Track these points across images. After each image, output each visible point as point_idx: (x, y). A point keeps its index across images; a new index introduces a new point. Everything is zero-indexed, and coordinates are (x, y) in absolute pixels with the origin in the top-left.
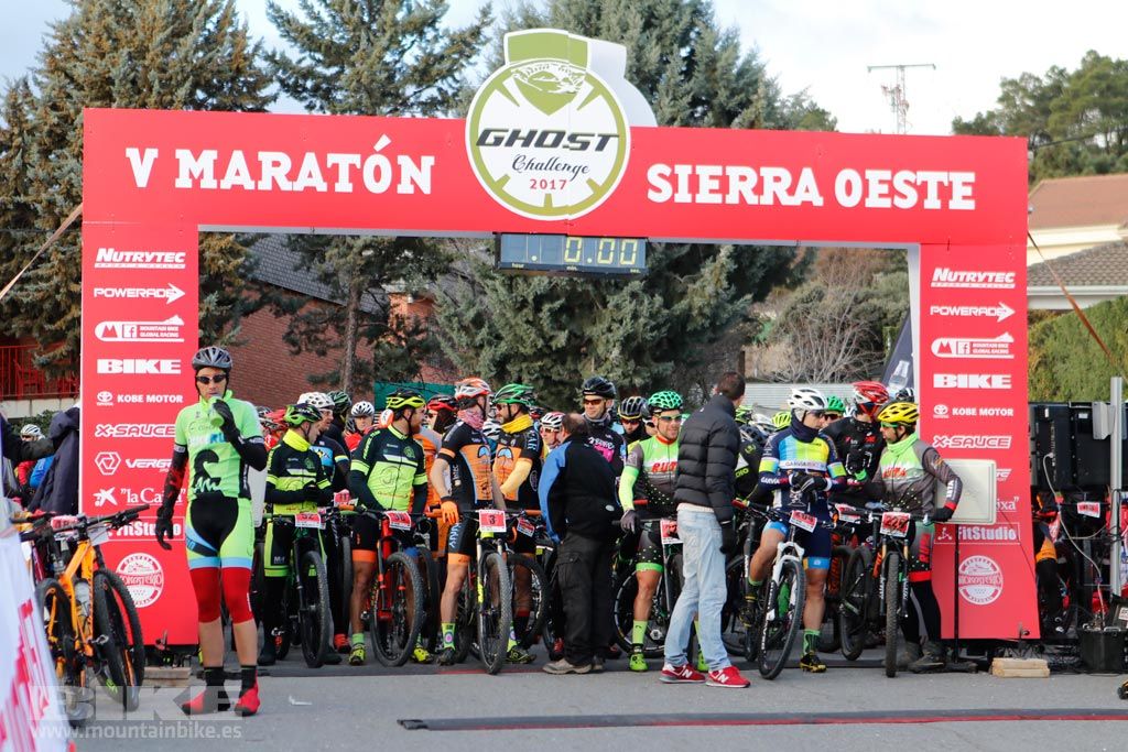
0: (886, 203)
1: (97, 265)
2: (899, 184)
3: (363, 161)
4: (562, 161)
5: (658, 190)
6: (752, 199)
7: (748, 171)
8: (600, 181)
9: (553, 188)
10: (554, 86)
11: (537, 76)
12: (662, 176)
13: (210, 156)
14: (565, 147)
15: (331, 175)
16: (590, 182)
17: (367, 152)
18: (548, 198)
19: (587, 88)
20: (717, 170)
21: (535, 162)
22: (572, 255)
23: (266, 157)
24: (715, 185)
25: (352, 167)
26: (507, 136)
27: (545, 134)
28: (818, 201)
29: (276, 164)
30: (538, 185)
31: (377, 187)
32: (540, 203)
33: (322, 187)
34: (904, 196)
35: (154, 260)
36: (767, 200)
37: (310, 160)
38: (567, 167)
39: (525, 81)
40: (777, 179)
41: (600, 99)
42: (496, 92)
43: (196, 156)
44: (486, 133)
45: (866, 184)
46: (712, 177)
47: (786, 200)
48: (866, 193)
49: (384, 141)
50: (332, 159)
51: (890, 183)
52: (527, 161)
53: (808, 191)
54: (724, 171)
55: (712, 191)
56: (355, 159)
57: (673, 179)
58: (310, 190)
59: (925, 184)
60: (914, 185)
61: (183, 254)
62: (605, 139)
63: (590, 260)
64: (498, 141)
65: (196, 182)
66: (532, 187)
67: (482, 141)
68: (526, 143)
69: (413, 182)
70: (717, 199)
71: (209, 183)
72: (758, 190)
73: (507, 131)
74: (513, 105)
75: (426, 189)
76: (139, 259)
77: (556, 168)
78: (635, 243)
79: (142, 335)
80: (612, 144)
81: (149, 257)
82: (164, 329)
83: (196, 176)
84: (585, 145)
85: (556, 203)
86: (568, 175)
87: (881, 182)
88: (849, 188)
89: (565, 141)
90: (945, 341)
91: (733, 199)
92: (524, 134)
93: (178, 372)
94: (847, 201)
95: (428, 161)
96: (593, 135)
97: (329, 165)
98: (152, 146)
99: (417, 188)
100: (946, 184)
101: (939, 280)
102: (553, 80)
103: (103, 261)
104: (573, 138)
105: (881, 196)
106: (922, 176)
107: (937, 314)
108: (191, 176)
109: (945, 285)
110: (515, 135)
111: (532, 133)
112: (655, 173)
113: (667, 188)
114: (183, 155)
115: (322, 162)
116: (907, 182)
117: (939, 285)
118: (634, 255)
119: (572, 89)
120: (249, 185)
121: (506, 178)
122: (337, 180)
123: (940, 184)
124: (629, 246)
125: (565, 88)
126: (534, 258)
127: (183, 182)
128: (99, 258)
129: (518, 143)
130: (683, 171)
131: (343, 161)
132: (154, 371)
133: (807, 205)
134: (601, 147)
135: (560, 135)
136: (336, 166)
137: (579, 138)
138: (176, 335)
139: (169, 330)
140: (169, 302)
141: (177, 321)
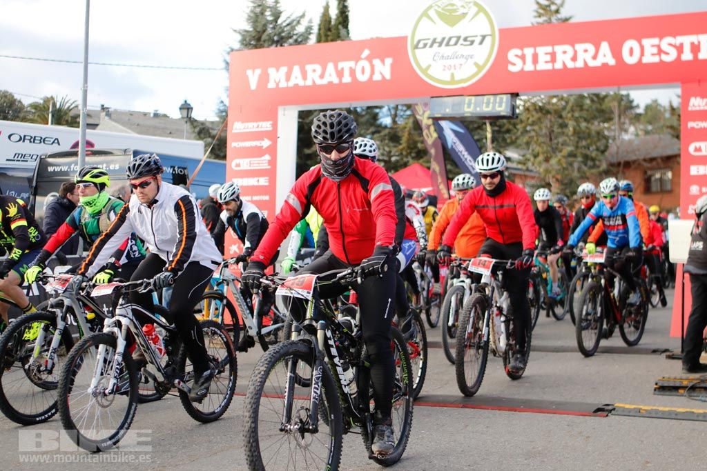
0: (656, 59)
1: (233, 131)
2: (664, 47)
3: (356, 64)
4: (460, 53)
5: (514, 64)
6: (570, 65)
7: (568, 48)
8: (481, 63)
9: (455, 69)
10: (455, 11)
11: (447, 6)
12: (517, 56)
13: (284, 69)
14: (462, 45)
15: (340, 74)
16: (476, 64)
17: (358, 59)
18: (452, 75)
19: (475, 9)
20: (549, 49)
21: (445, 55)
22: (469, 107)
23: (309, 68)
24: (548, 58)
25: (351, 68)
26: (430, 42)
27: (450, 39)
28: (612, 62)
29: (314, 71)
30: (446, 69)
31: (363, 78)
32: (448, 78)
33: (336, 80)
34: (667, 53)
35: (258, 127)
36: (580, 64)
37: (330, 66)
38: (463, 56)
39: (440, 10)
40: (586, 51)
41: (481, 15)
42: (424, 18)
43: (278, 70)
44: (419, 41)
45: (642, 48)
46: (546, 54)
47: (592, 63)
48: (642, 54)
49: (366, 53)
50: (341, 65)
51: (659, 47)
52: (440, 55)
53: (605, 56)
54: (553, 49)
55: (546, 62)
56: (352, 64)
57: (523, 58)
58: (330, 83)
59: (682, 45)
60: (674, 46)
61: (271, 122)
62: (484, 37)
63: (478, 109)
64: (425, 45)
65: (277, 84)
66: (444, 70)
67: (416, 47)
68: (440, 45)
69: (381, 73)
70: (549, 67)
71: (283, 84)
72: (574, 59)
73: (429, 39)
74: (433, 24)
75: (388, 77)
76: (251, 127)
77: (457, 58)
78: (505, 97)
79: (252, 165)
80: (488, 40)
81: (255, 124)
82: (261, 162)
83: (277, 81)
84: (472, 42)
85: (457, 78)
86: (462, 61)
87: (653, 46)
88: (631, 52)
89: (461, 41)
90: (697, 144)
91: (559, 66)
92: (439, 40)
93: (267, 184)
94: (630, 60)
95: (389, 61)
96: (476, 36)
97: (339, 68)
98: (257, 68)
99: (383, 77)
100: (696, 43)
101: (694, 105)
102: (455, 7)
103: (236, 129)
104: (465, 40)
105: (653, 55)
106: (679, 40)
107: (693, 128)
108: (275, 81)
109: (698, 108)
110: (434, 41)
111: (444, 39)
112: (513, 54)
113: (519, 62)
114: (272, 71)
115: (336, 67)
116: (670, 45)
117: (694, 109)
118: (504, 105)
119: (465, 11)
120: (301, 83)
121: (429, 66)
122: (343, 76)
123: (692, 44)
124: (501, 99)
125: (461, 11)
126: (447, 110)
127: (271, 85)
128: (234, 127)
129: (436, 45)
130: (529, 52)
131: (346, 65)
132: (256, 184)
133: (605, 65)
134: (481, 43)
135: (459, 38)
136: (343, 69)
137: (469, 39)
138: (266, 165)
139: (264, 162)
140: (264, 148)
141: (267, 157)
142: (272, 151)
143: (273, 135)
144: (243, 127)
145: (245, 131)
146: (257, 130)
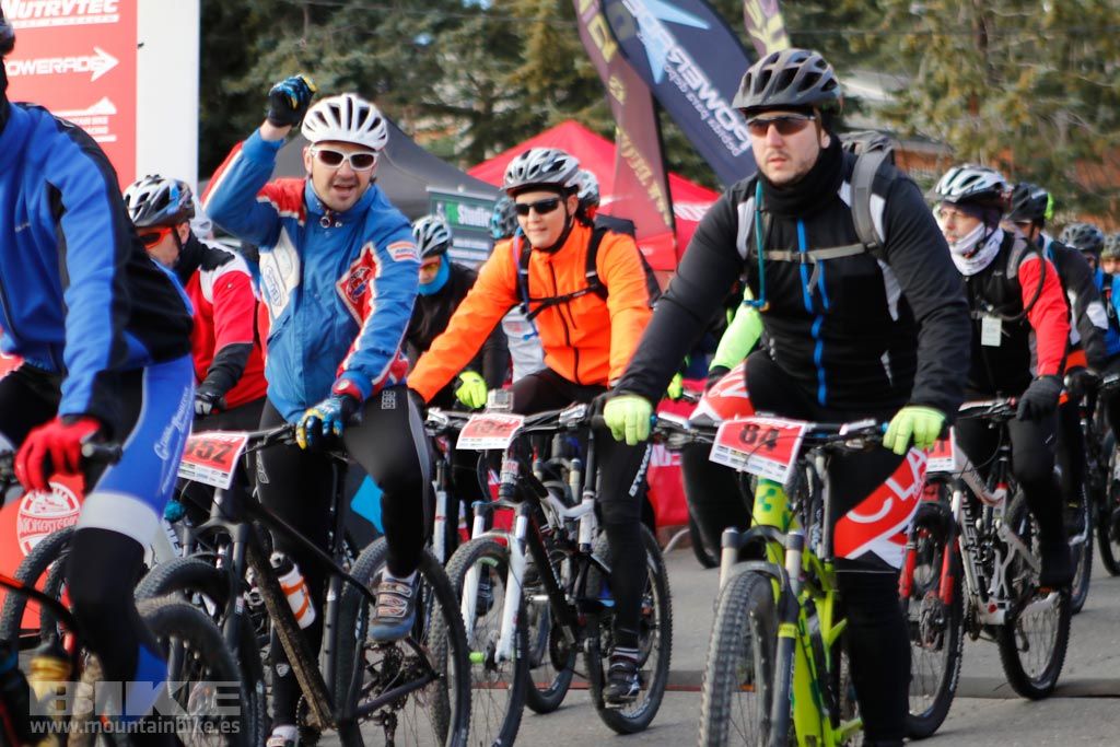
35: (74, 12)
76: (54, 13)
82: (87, 122)
138: (105, 130)
139: (96, 121)
140: (95, 77)
141: (106, 107)
142: (122, 86)
143: (122, 38)
144: (29, 13)
145: (33, 24)
146: (71, 21)
